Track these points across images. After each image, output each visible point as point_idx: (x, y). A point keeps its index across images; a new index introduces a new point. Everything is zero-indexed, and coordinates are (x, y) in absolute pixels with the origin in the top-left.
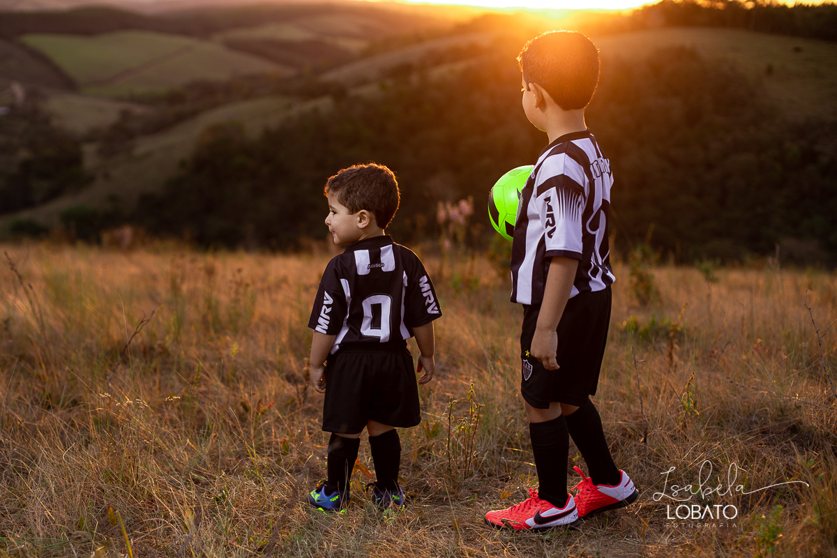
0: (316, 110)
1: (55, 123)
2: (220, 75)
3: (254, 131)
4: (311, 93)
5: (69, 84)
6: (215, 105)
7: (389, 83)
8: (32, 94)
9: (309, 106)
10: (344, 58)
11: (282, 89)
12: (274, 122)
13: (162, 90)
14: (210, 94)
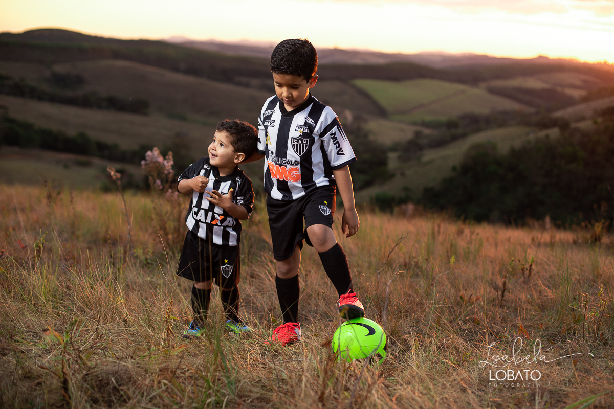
0: (547, 136)
1: (371, 137)
2: (483, 110)
3: (503, 149)
4: (545, 125)
5: (382, 113)
6: (478, 130)
7: (600, 120)
8: (357, 118)
9: (542, 134)
10: (569, 102)
11: (524, 121)
12: (518, 144)
13: (443, 119)
14: (475, 122)
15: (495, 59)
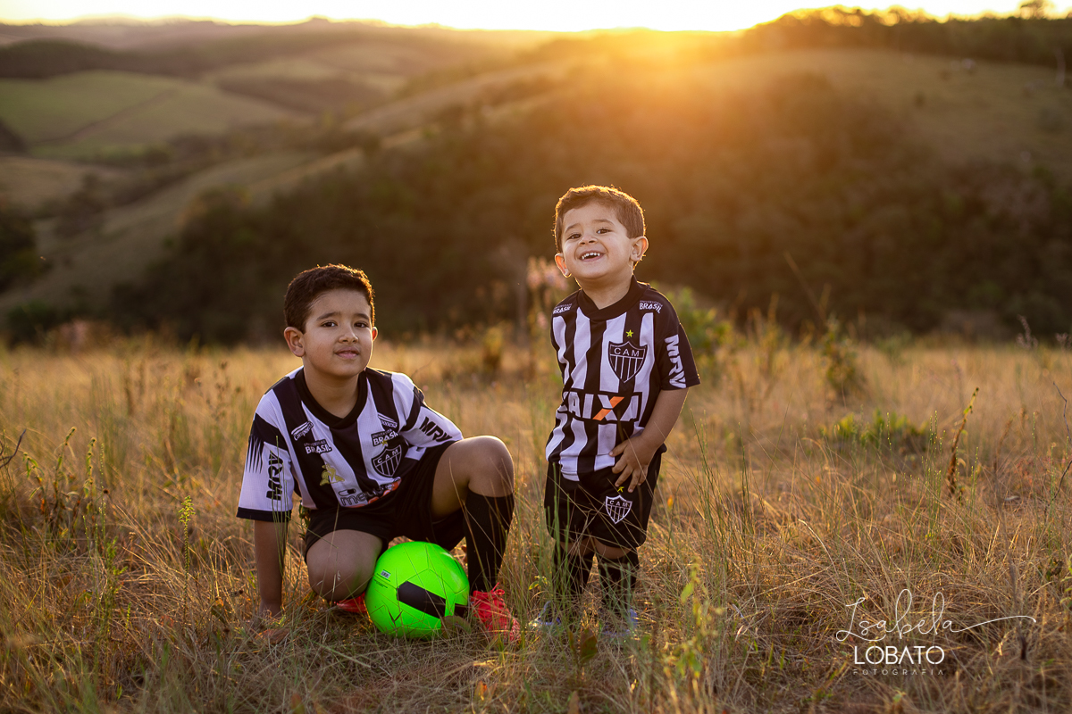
0: (341, 168)
2: (213, 126)
4: (332, 146)
5: (14, 144)
6: (208, 166)
7: (435, 129)
9: (331, 162)
10: (373, 101)
12: (287, 184)
13: (137, 148)
14: (200, 150)
15: (228, 26)
